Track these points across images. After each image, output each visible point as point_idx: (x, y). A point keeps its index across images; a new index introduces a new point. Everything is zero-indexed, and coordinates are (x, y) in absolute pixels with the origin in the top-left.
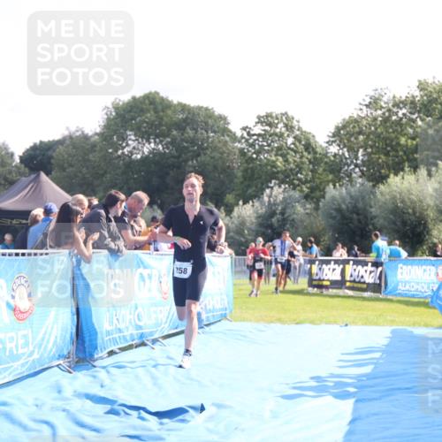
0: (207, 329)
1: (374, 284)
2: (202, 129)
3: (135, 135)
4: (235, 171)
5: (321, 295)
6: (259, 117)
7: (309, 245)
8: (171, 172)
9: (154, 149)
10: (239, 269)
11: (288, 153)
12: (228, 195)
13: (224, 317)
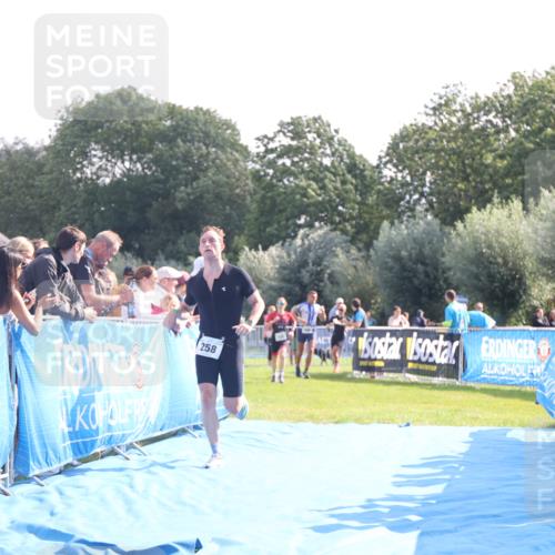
1: (448, 365)
2: (199, 142)
3: (103, 150)
6: (282, 124)
7: (354, 309)
8: (154, 203)
9: (129, 170)
11: (326, 177)
12: (236, 238)
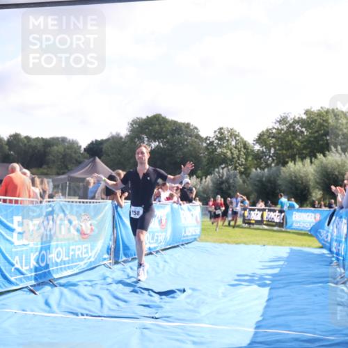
0: (186, 246)
1: (280, 223)
3: (148, 138)
4: (203, 158)
5: (250, 228)
9: (158, 146)
10: (204, 212)
13: (195, 239)
